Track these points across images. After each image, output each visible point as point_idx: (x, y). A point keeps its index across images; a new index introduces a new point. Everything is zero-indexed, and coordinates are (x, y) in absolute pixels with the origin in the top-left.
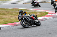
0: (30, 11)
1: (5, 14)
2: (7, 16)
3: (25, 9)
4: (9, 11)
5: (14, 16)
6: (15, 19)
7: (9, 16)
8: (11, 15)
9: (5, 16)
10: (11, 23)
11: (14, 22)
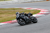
0: (25, 10)
1: (3, 14)
2: (4, 15)
3: (20, 8)
4: (6, 10)
5: (10, 15)
6: (11, 17)
7: (6, 15)
8: (8, 14)
9: (2, 15)
10: (8, 21)
11: (10, 20)
